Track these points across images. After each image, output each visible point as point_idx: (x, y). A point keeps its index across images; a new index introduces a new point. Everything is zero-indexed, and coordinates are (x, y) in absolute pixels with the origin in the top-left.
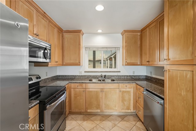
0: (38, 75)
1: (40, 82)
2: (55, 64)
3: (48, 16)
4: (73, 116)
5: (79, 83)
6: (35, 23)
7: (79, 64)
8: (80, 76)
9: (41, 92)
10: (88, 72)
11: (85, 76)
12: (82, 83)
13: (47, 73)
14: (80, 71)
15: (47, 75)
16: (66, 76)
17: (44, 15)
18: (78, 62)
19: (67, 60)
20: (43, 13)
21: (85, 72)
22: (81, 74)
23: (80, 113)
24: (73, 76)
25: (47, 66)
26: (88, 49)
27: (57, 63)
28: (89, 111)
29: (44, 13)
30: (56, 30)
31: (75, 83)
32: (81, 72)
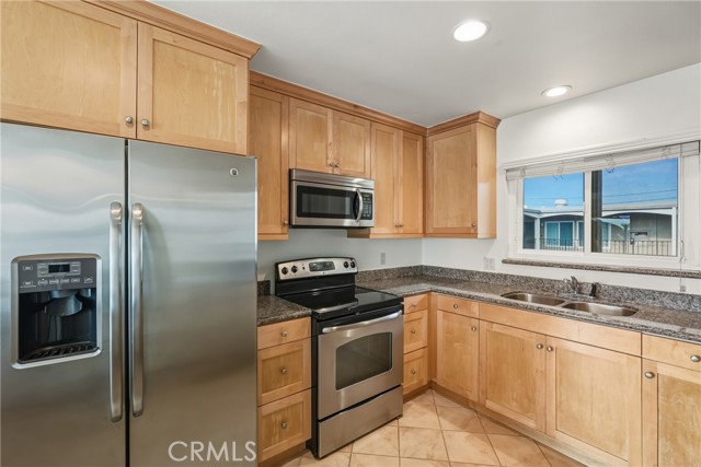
0: (351, 259)
1: (356, 276)
2: (395, 231)
3: (366, 110)
4: (440, 400)
5: (460, 295)
6: (330, 140)
7: (472, 231)
8: (485, 274)
9: (357, 300)
10: (517, 263)
11: (505, 276)
12: (469, 297)
13: (383, 255)
14: (489, 257)
15: (383, 262)
16: (443, 269)
17: (354, 112)
18: (470, 226)
19: (437, 221)
20: (352, 108)
21: (504, 262)
22: (492, 268)
23: (463, 401)
24: (464, 271)
25: (367, 236)
26: (518, 173)
27: (401, 230)
28: (489, 404)
29: (355, 106)
30: (397, 138)
31: (448, 293)
32: (492, 260)
